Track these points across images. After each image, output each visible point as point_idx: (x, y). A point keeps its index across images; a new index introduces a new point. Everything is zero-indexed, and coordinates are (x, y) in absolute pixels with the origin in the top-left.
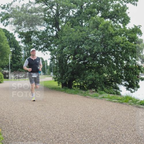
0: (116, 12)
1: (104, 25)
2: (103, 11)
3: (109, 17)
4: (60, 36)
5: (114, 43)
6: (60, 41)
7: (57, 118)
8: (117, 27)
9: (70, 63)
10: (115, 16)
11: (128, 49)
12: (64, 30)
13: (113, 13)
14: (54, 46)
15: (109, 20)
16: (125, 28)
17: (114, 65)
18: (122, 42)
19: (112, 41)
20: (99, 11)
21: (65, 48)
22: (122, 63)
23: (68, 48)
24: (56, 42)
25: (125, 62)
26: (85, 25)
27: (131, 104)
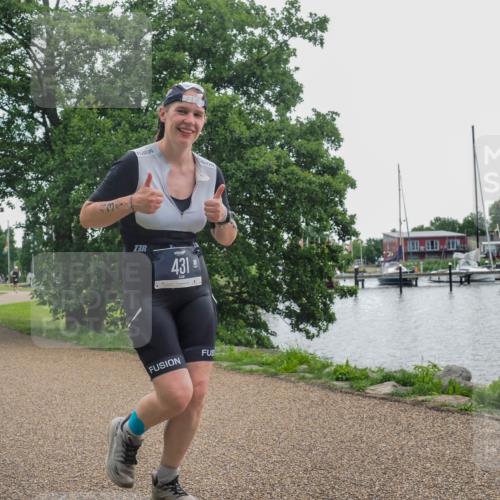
0: (255, 66)
1: (214, 108)
2: (211, 59)
3: (230, 82)
4: (58, 142)
5: (246, 171)
6: (58, 161)
7: (45, 437)
8: (259, 118)
9: (95, 241)
10: (253, 80)
11: (294, 193)
12: (75, 121)
13: (243, 70)
14: (37, 179)
15: (230, 91)
16: (284, 120)
17: (250, 245)
18: (275, 168)
19: (242, 165)
20: (198, 60)
21: (76, 187)
22: (275, 239)
23: (89, 185)
24: (44, 163)
25: (285, 236)
26: (147, 107)
27: (303, 378)
